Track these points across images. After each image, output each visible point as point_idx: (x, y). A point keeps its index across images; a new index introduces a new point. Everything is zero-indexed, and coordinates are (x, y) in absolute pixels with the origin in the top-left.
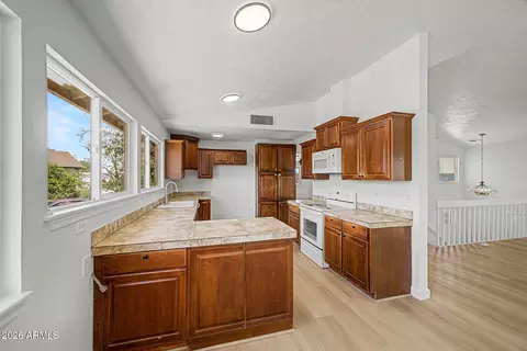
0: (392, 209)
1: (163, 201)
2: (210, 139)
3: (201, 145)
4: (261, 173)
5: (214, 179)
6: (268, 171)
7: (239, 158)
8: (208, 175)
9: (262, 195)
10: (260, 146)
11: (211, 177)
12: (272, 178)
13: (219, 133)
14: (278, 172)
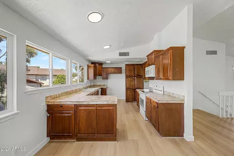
0: (177, 94)
1: (85, 88)
2: (106, 63)
3: (104, 66)
4: (127, 77)
5: (109, 80)
6: (130, 76)
7: (118, 70)
8: (107, 78)
9: (128, 87)
10: (127, 65)
11: (107, 79)
12: (132, 79)
13: (109, 61)
14: (134, 77)
